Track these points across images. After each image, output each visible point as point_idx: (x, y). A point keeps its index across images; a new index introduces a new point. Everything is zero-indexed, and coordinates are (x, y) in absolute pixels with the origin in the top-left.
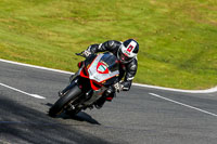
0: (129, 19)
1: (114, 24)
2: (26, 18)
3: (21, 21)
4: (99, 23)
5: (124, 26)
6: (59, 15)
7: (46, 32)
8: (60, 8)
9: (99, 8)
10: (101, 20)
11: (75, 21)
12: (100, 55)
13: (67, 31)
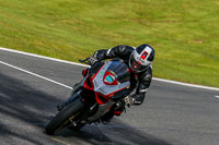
0: (195, 21)
1: (181, 26)
2: (91, 20)
3: (86, 22)
4: (165, 25)
5: (189, 27)
6: (124, 17)
7: (111, 33)
8: (126, 9)
9: (165, 10)
10: (168, 22)
11: (140, 23)
12: (108, 63)
13: (132, 32)
